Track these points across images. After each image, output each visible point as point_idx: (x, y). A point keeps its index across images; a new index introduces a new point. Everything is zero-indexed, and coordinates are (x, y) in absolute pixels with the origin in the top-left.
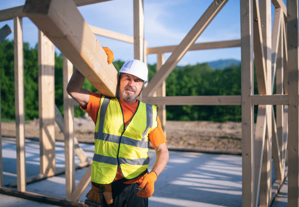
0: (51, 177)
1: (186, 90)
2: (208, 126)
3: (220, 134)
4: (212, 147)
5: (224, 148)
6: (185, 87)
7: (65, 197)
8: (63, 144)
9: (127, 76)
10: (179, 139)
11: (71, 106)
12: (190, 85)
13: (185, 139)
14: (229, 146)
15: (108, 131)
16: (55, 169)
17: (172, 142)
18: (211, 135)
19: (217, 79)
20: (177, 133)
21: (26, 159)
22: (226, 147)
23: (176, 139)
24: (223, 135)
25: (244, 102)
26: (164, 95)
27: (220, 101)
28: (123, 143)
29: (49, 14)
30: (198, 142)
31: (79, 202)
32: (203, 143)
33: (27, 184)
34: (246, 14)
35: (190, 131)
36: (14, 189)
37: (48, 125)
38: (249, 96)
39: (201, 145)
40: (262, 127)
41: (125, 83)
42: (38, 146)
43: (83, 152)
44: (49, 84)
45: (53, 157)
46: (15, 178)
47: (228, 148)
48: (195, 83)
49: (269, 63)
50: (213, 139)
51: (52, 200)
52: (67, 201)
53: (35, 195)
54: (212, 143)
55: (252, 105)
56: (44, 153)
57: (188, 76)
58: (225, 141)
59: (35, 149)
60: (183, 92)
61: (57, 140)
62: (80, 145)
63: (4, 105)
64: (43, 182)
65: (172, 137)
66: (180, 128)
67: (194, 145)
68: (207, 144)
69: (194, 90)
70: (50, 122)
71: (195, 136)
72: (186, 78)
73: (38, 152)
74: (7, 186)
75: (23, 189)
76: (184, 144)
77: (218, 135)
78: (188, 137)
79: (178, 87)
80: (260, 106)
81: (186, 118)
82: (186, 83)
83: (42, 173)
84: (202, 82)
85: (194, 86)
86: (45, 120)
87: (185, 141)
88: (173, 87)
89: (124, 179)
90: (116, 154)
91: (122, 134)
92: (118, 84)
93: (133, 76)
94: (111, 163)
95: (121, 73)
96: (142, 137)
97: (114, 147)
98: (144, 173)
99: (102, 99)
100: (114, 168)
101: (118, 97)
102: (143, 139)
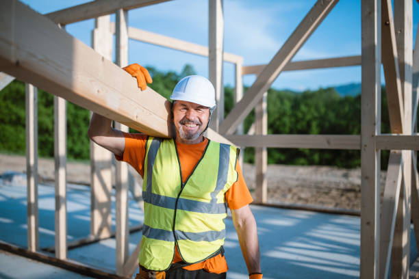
0: (105, 239)
1: (304, 124)
2: (330, 174)
3: (345, 184)
4: (331, 203)
5: (348, 205)
6: (303, 119)
7: (114, 269)
9: (182, 105)
10: (287, 191)
12: (308, 117)
13: (295, 190)
14: (356, 203)
15: (158, 191)
16: (111, 228)
17: (277, 195)
18: (333, 186)
19: (347, 109)
22: (351, 204)
23: (283, 191)
24: (349, 186)
25: (365, 146)
27: (328, 142)
28: (182, 209)
30: (313, 196)
31: (133, 277)
32: (319, 197)
33: (70, 248)
34: (370, 13)
35: (304, 180)
36: (51, 255)
37: (102, 169)
38: (373, 136)
39: (316, 201)
40: (395, 182)
41: (180, 114)
45: (109, 212)
47: (354, 205)
48: (316, 114)
49: (408, 87)
50: (334, 193)
51: (98, 273)
52: (117, 277)
53: (77, 265)
54: (333, 198)
55: (377, 150)
56: (96, 206)
57: (307, 105)
58: (351, 195)
60: (299, 126)
65: (278, 188)
66: (290, 176)
67: (306, 200)
68: (326, 199)
69: (314, 124)
70: (105, 165)
71: (309, 187)
72: (303, 108)
74: (45, 250)
75: (63, 256)
76: (292, 198)
77: (342, 186)
78: (300, 188)
79: (293, 119)
80: (392, 151)
81: (302, 160)
82: (304, 114)
83: (93, 234)
84: (326, 114)
85: (315, 118)
86: (98, 162)
87: (295, 194)
88: (287, 120)
89: (183, 263)
90: (170, 225)
91: (179, 195)
92: (171, 117)
93: (191, 104)
94: (164, 240)
95: (174, 101)
96: (211, 198)
97: (168, 215)
98: (217, 254)
99: (150, 142)
100: (169, 246)
101: (173, 136)
102: (212, 201)
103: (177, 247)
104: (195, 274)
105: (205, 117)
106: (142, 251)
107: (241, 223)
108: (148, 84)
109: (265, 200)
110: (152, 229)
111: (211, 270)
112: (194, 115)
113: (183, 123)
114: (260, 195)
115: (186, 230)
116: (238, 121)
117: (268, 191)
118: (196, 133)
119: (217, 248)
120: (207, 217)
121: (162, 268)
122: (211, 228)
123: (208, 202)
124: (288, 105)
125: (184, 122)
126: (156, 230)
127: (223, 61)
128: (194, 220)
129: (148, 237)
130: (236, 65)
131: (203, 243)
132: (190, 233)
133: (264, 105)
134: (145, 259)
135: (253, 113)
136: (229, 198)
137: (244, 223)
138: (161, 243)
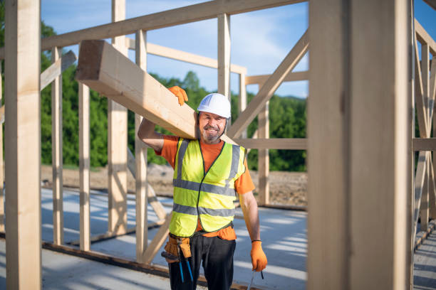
0: (121, 235)
8: (133, 196)
9: (206, 115)
10: (289, 195)
11: (144, 149)
13: (296, 194)
15: (187, 177)
16: (126, 226)
17: (278, 199)
20: (289, 188)
21: (91, 214)
23: (285, 195)
26: (267, 136)
28: (204, 191)
29: (100, 79)
31: (152, 264)
33: (92, 243)
36: (76, 248)
37: (118, 171)
41: (204, 122)
42: (106, 199)
43: (162, 207)
44: (121, 121)
45: (125, 211)
46: (78, 236)
52: (137, 263)
56: (113, 205)
59: (102, 202)
61: (129, 192)
62: (159, 198)
63: (70, 147)
64: (110, 242)
65: (281, 192)
66: (293, 181)
70: (121, 168)
73: (106, 206)
74: (69, 244)
75: (87, 248)
76: (294, 200)
78: (301, 192)
79: (297, 127)
83: (111, 231)
86: (115, 165)
87: (297, 197)
88: (290, 127)
89: (203, 231)
90: (195, 203)
91: (202, 181)
92: (198, 123)
93: (213, 114)
94: (190, 214)
95: (200, 112)
96: (225, 184)
97: (194, 195)
98: (228, 226)
99: (181, 142)
100: (194, 218)
101: (198, 138)
102: (226, 185)
103: (199, 220)
104: (211, 240)
105: (222, 124)
106: (173, 223)
107: (246, 204)
108: (185, 102)
109: (267, 202)
110: (181, 206)
111: (223, 237)
112: (214, 123)
113: (206, 128)
114: (263, 198)
115: (206, 207)
116: (242, 128)
117: (271, 194)
118: (215, 136)
119: (228, 222)
120: (222, 197)
121: (188, 235)
122: (224, 206)
123: (224, 186)
124: (291, 112)
125: (208, 127)
126: (185, 206)
127: (230, 72)
128: (213, 200)
129: (179, 212)
130: (240, 75)
131: (218, 217)
132: (209, 209)
133: (267, 113)
134: (176, 228)
135: (256, 120)
136: (238, 185)
137: (249, 204)
138: (188, 216)
